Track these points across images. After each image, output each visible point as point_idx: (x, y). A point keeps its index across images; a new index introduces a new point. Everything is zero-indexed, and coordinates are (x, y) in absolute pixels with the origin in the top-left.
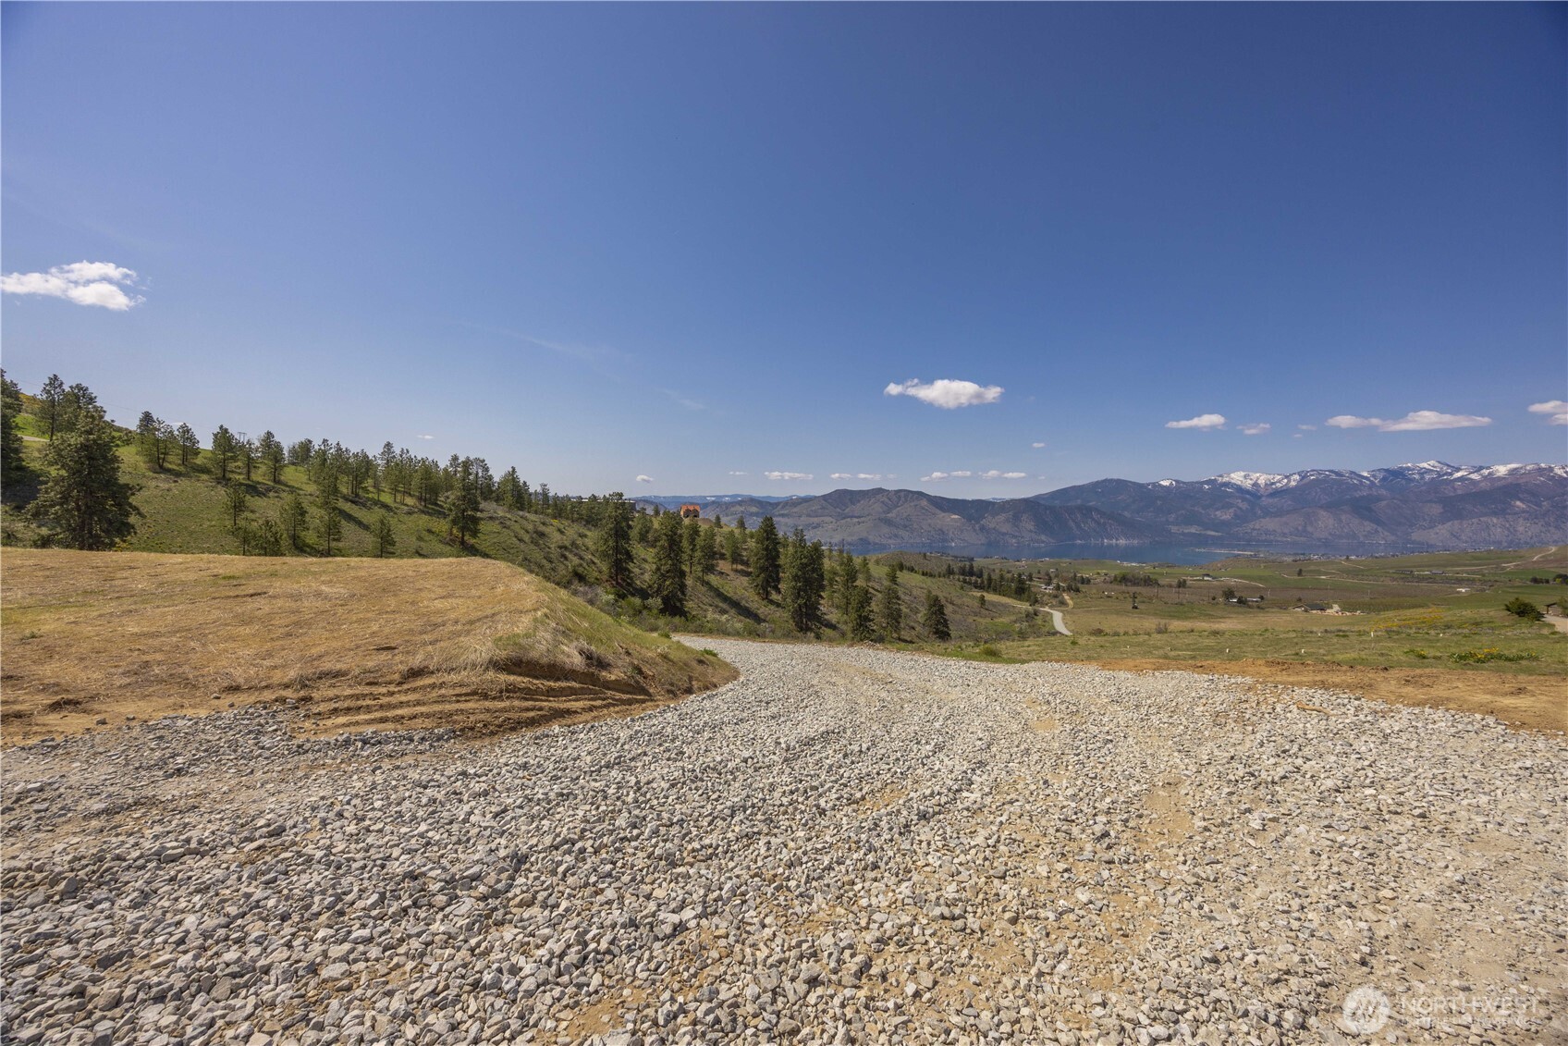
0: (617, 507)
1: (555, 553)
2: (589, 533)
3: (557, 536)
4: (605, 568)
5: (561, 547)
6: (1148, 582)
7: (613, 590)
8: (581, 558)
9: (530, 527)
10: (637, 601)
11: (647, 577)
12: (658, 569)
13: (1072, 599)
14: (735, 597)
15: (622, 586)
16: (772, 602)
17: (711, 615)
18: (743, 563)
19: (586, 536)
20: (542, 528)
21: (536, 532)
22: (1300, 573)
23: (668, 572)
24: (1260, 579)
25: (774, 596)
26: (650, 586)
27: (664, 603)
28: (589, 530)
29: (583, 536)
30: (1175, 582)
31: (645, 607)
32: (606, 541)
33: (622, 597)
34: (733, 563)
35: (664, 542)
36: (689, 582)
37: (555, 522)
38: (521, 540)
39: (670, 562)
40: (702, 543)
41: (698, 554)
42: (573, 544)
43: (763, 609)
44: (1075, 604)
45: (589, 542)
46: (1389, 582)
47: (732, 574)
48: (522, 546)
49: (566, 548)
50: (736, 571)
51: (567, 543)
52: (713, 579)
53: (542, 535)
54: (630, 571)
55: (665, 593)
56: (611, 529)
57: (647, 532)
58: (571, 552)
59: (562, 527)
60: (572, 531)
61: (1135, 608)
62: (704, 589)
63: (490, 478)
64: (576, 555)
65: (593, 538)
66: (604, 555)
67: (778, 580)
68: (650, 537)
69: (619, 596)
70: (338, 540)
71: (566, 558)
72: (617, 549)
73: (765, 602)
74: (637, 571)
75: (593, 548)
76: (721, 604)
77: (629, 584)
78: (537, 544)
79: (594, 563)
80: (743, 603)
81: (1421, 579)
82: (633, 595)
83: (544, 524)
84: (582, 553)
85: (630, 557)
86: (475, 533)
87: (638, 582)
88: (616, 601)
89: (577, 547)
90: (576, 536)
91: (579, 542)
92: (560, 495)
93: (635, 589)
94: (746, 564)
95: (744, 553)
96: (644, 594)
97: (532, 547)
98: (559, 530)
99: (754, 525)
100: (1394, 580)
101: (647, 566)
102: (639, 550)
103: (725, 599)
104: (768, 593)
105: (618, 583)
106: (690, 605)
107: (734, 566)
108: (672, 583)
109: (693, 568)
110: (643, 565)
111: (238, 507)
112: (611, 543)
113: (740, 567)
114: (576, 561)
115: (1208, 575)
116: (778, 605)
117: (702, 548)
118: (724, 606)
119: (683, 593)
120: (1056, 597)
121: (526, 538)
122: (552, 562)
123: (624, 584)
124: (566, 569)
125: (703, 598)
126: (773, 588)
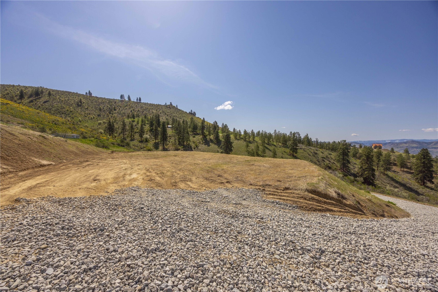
0: (343, 145)
1: (320, 159)
2: (332, 154)
3: (321, 154)
4: (338, 165)
5: (322, 158)
7: (342, 173)
8: (330, 161)
9: (312, 151)
10: (352, 178)
11: (356, 170)
12: (361, 167)
14: (403, 182)
15: (346, 172)
16: (428, 187)
17: (388, 187)
18: (407, 168)
19: (331, 154)
20: (316, 152)
21: (314, 153)
23: (366, 169)
25: (429, 184)
26: (358, 173)
27: (364, 180)
28: (333, 152)
29: (330, 154)
31: (356, 180)
32: (339, 156)
33: (346, 176)
34: (401, 168)
35: (364, 157)
36: (377, 173)
37: (321, 150)
38: (309, 155)
39: (367, 165)
40: (384, 159)
41: (382, 163)
42: (327, 157)
43: (421, 189)
45: (332, 156)
47: (401, 173)
48: (310, 157)
49: (324, 158)
50: (403, 171)
51: (325, 157)
52: (389, 173)
53: (316, 154)
54: (349, 167)
55: (365, 176)
56: (341, 152)
57: (356, 154)
58: (326, 159)
59: (323, 151)
60: (326, 153)
62: (385, 177)
63: (301, 137)
64: (327, 160)
65: (334, 155)
66: (338, 161)
67: (432, 178)
68: (357, 155)
69: (345, 175)
70: (265, 153)
71: (324, 161)
72: (343, 159)
73: (423, 186)
74: (352, 167)
75: (334, 158)
76: (394, 184)
77: (348, 171)
78: (314, 156)
79: (334, 163)
80: (408, 185)
82: (350, 175)
83: (317, 150)
84: (330, 160)
85: (349, 162)
86: (296, 153)
87: (352, 171)
88: (343, 177)
89: (328, 158)
90: (328, 154)
91: (329, 156)
92: (322, 141)
93: (352, 174)
94: (410, 168)
95: (409, 164)
96: (355, 176)
97: (313, 157)
98: (322, 152)
99: (415, 152)
101: (356, 166)
102: (352, 160)
103: (397, 182)
104: (424, 183)
105: (344, 171)
106: (377, 182)
107: (402, 169)
108: (368, 173)
109: (379, 168)
110: (355, 165)
111: (247, 146)
112: (341, 157)
113: (405, 170)
114: (328, 162)
116: (432, 189)
117: (384, 161)
118: (397, 185)
119: (374, 177)
121: (311, 154)
122: (319, 162)
123: (347, 171)
124: (325, 164)
125: (385, 180)
126: (428, 181)
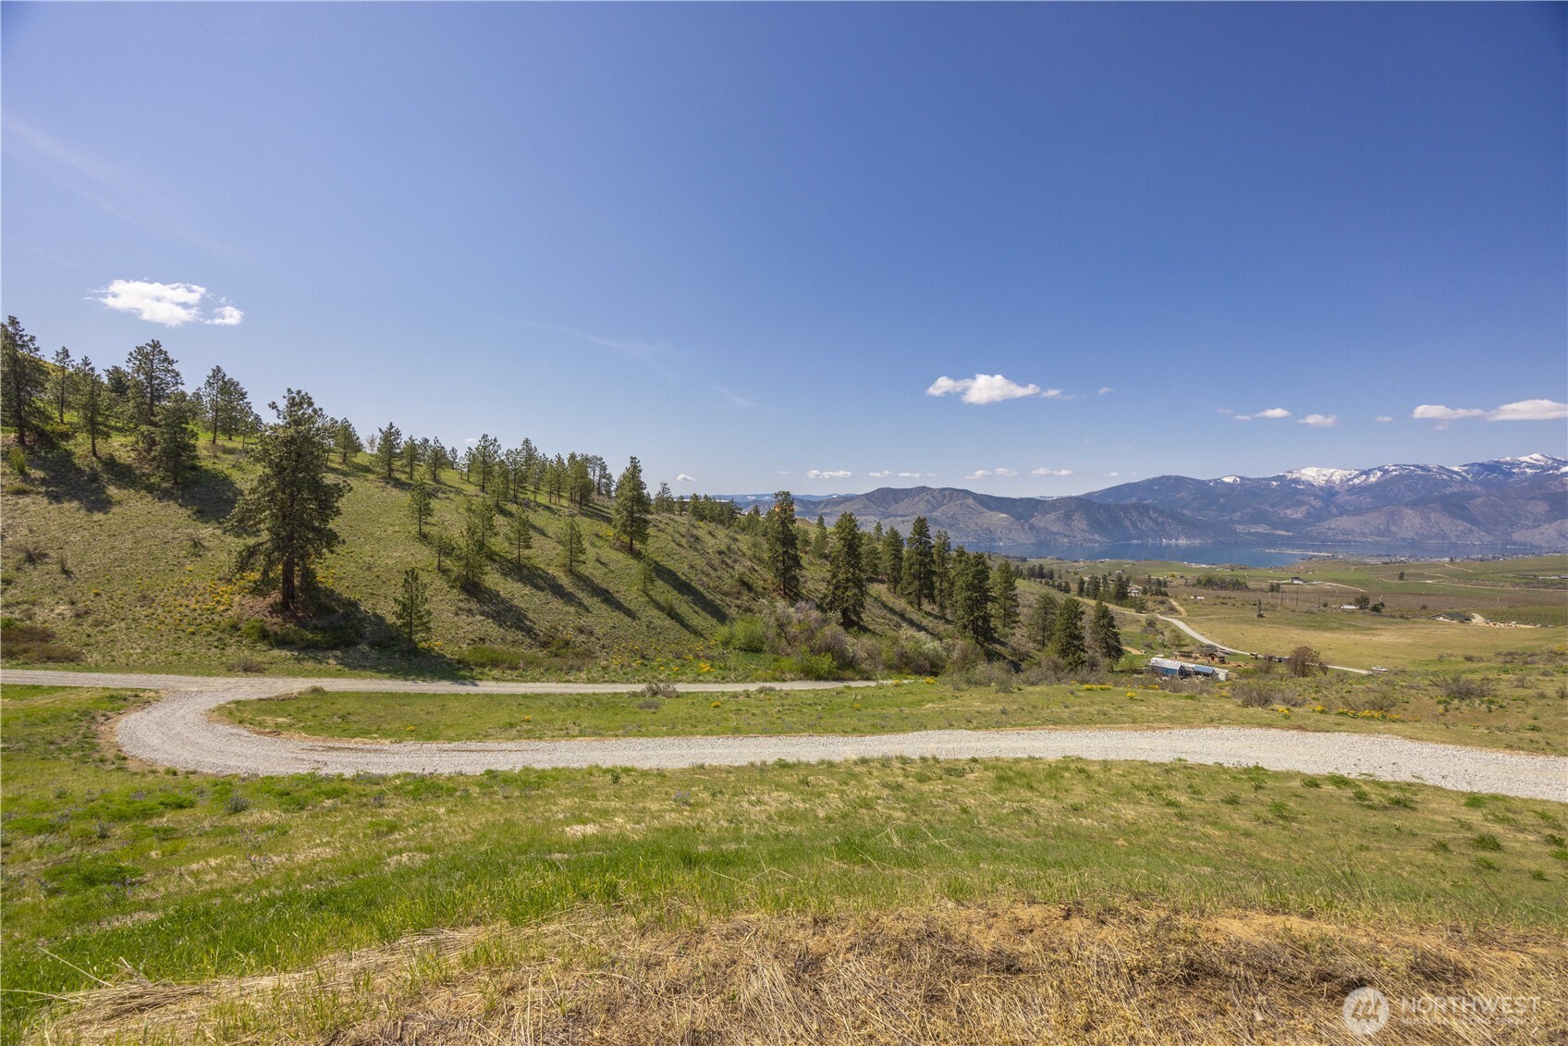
2: (737, 536)
3: (710, 540)
4: (772, 577)
5: (718, 553)
6: (1237, 585)
8: (742, 565)
9: (683, 530)
12: (834, 578)
13: (1181, 605)
14: (890, 605)
16: (928, 613)
19: (737, 540)
20: (692, 531)
22: (1401, 576)
23: (845, 581)
24: (1359, 583)
25: (928, 606)
27: (844, 617)
28: (736, 533)
29: (733, 539)
30: (1266, 586)
37: (703, 524)
39: (852, 570)
42: (729, 548)
43: (924, 622)
44: (1187, 611)
45: (742, 547)
46: (1508, 587)
49: (723, 553)
51: (723, 548)
53: (696, 538)
54: (798, 581)
55: (844, 605)
58: (730, 558)
59: (711, 530)
60: (722, 534)
61: (1261, 616)
63: (609, 477)
64: (735, 561)
65: (744, 542)
67: (933, 588)
70: (528, 547)
71: (727, 565)
72: (784, 556)
74: (801, 579)
75: (748, 553)
77: (797, 594)
79: (756, 571)
81: (1547, 585)
84: (741, 559)
85: (797, 562)
86: (644, 538)
87: (805, 592)
89: (734, 552)
90: (728, 540)
91: (733, 546)
98: (710, 533)
100: (1517, 585)
103: (891, 610)
104: (920, 603)
105: (785, 593)
111: (425, 511)
112: (779, 548)
115: (1298, 579)
116: (936, 616)
120: (1162, 603)
121: (684, 542)
122: (715, 570)
123: (792, 594)
124: (732, 577)
125: (873, 610)
126: (926, 596)
